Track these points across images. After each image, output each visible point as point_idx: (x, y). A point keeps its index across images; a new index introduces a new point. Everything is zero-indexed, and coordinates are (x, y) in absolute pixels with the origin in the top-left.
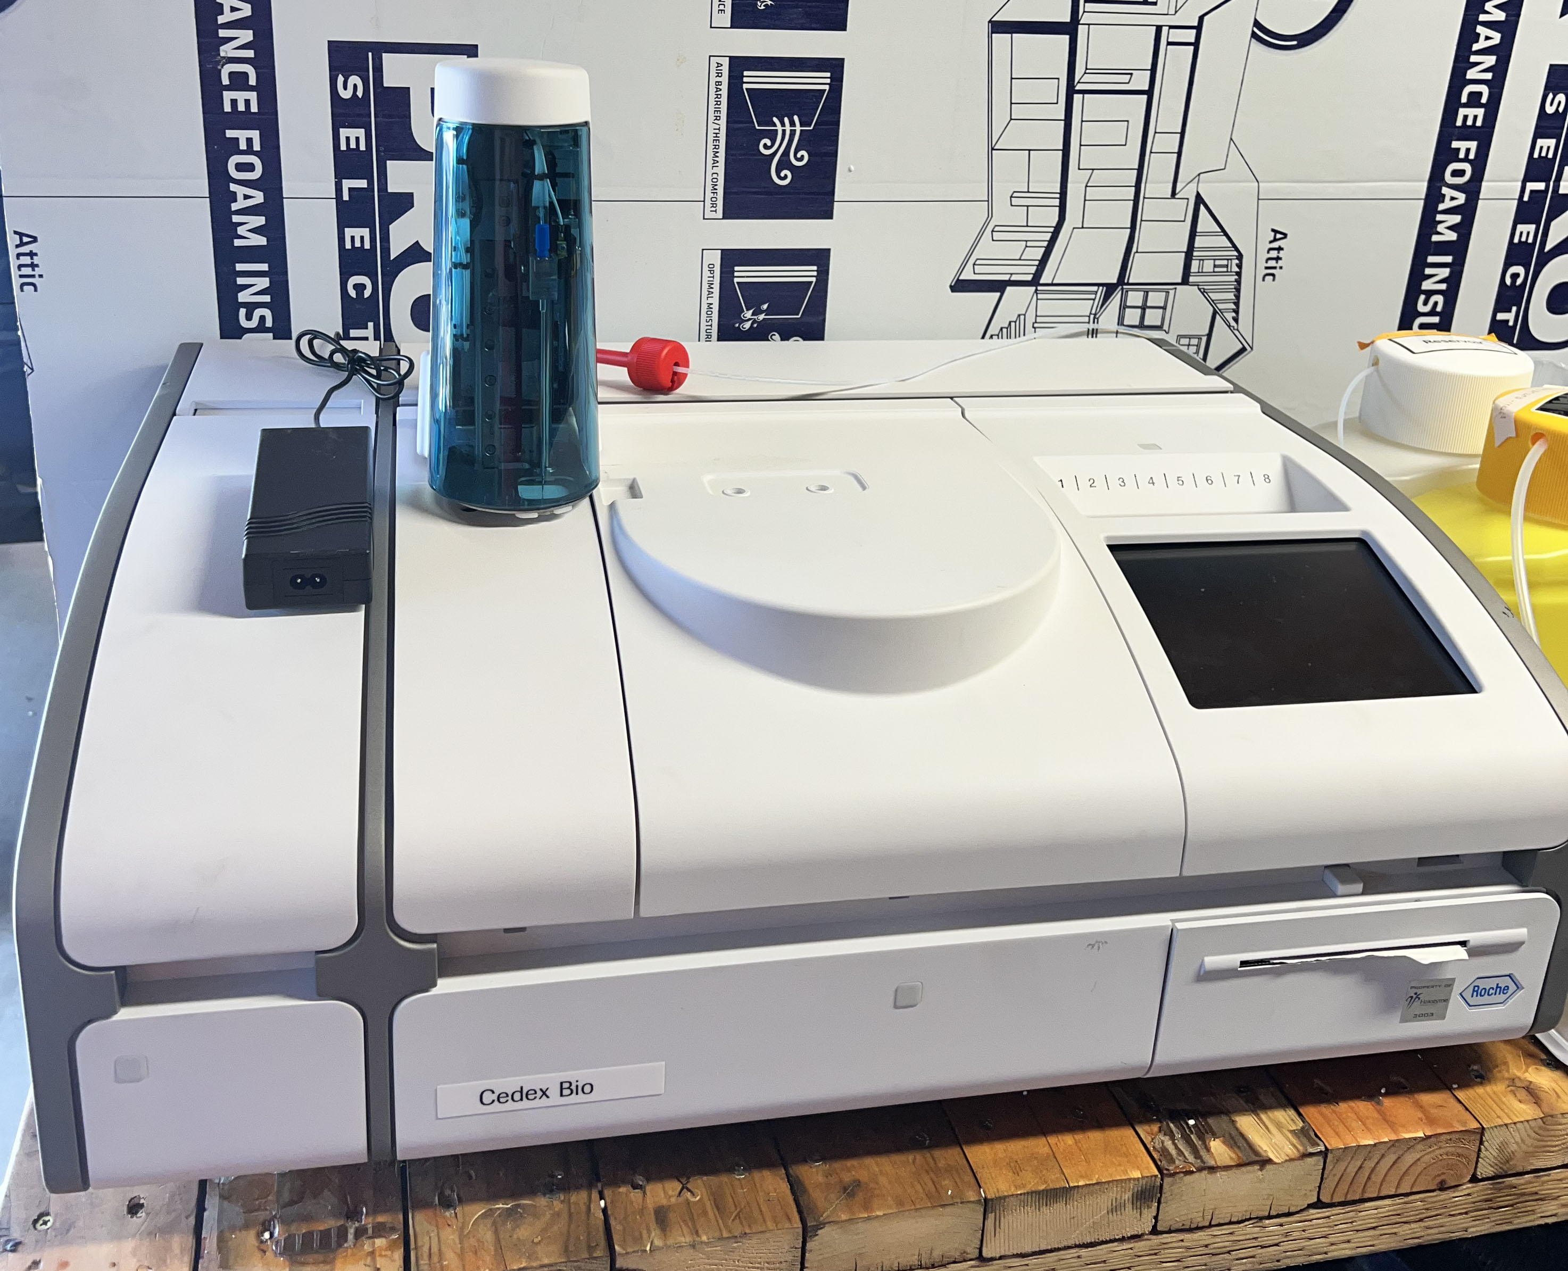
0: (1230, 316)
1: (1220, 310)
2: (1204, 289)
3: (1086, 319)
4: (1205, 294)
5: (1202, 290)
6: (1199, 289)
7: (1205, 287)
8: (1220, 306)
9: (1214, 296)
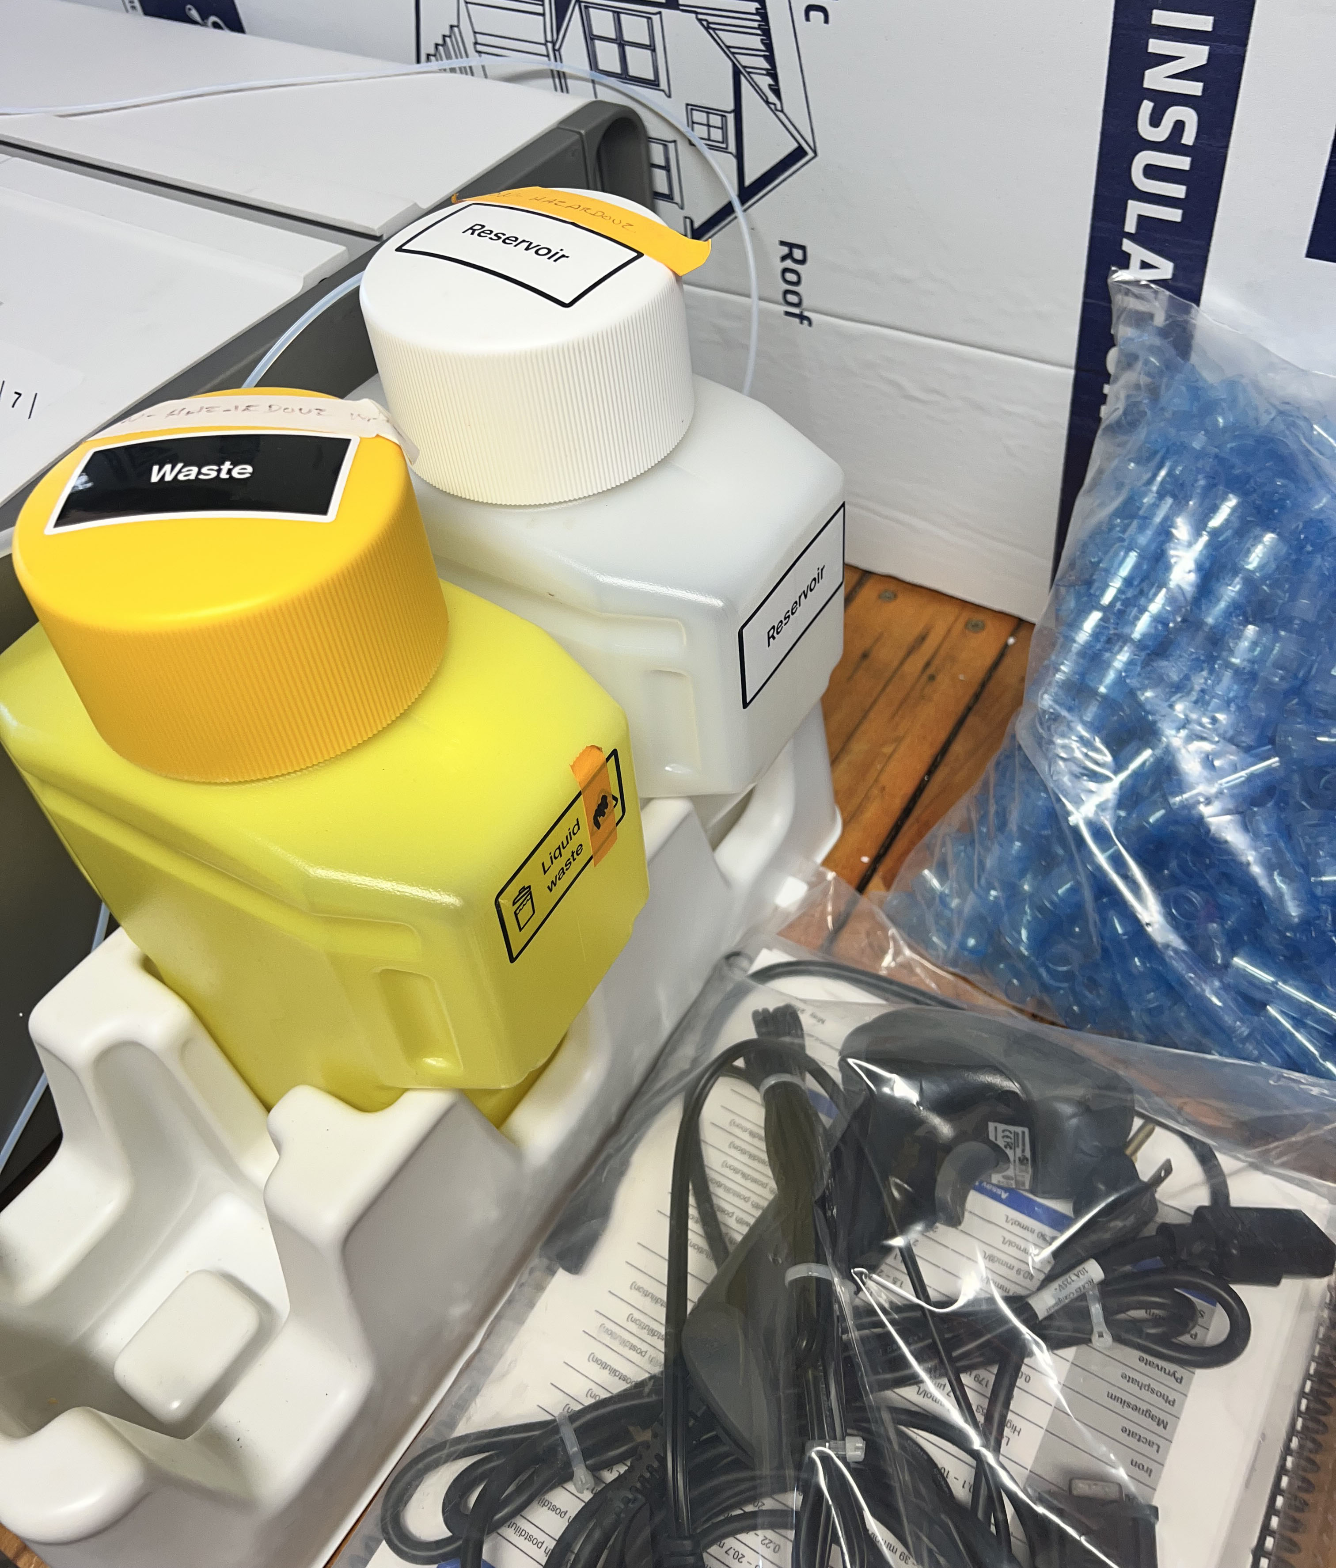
0: (765, 82)
1: (745, 67)
2: (709, 23)
3: (542, 49)
4: (711, 31)
5: (705, 23)
6: (700, 21)
7: (710, 19)
8: (745, 60)
9: (730, 39)
